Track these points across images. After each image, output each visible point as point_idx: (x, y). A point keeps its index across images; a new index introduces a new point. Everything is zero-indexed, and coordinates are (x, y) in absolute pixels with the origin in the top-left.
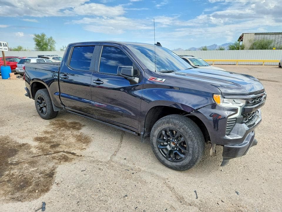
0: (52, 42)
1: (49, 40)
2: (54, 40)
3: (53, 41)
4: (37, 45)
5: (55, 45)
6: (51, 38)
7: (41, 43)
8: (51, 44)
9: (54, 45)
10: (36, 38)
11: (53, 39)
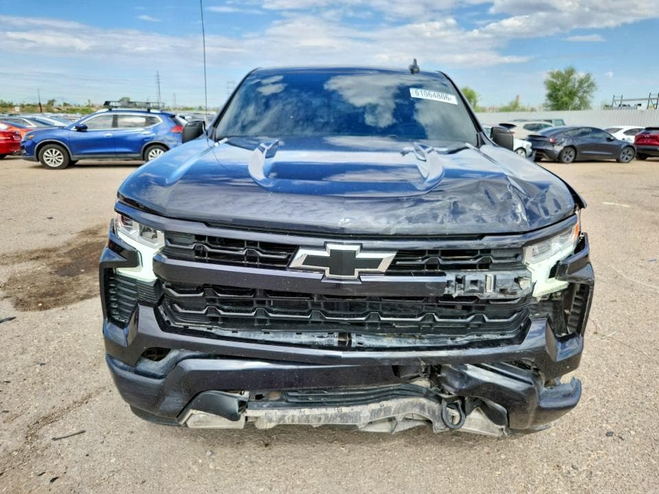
0: (588, 86)
1: (581, 82)
2: (595, 81)
3: (592, 85)
4: (550, 96)
5: (592, 95)
6: (588, 78)
7: (559, 90)
8: (584, 92)
9: (590, 95)
10: (551, 79)
11: (592, 79)
